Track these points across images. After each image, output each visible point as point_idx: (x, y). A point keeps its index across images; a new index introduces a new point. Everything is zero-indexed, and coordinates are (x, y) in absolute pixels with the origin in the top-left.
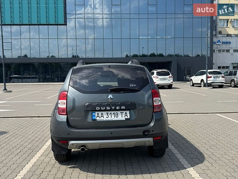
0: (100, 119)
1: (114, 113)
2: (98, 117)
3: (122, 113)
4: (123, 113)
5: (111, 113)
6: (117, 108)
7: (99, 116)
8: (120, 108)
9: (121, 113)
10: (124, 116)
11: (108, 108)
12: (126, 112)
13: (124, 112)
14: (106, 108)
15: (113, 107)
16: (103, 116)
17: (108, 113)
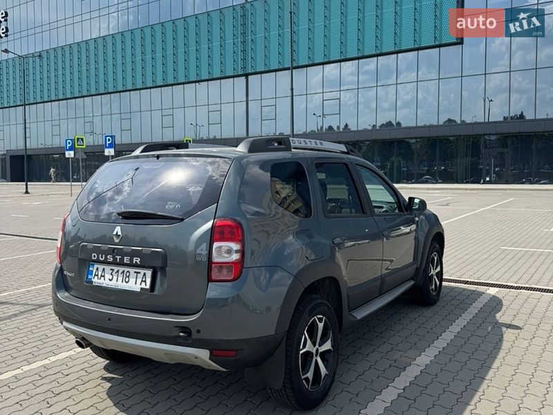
0: (99, 281)
1: (123, 272)
2: (96, 277)
3: (137, 273)
4: (139, 273)
5: (118, 271)
6: (126, 260)
7: (97, 275)
8: (131, 260)
9: (135, 272)
10: (139, 281)
11: (110, 258)
12: (145, 271)
13: (142, 272)
14: (106, 258)
15: (118, 257)
16: (104, 276)
17: (113, 270)
